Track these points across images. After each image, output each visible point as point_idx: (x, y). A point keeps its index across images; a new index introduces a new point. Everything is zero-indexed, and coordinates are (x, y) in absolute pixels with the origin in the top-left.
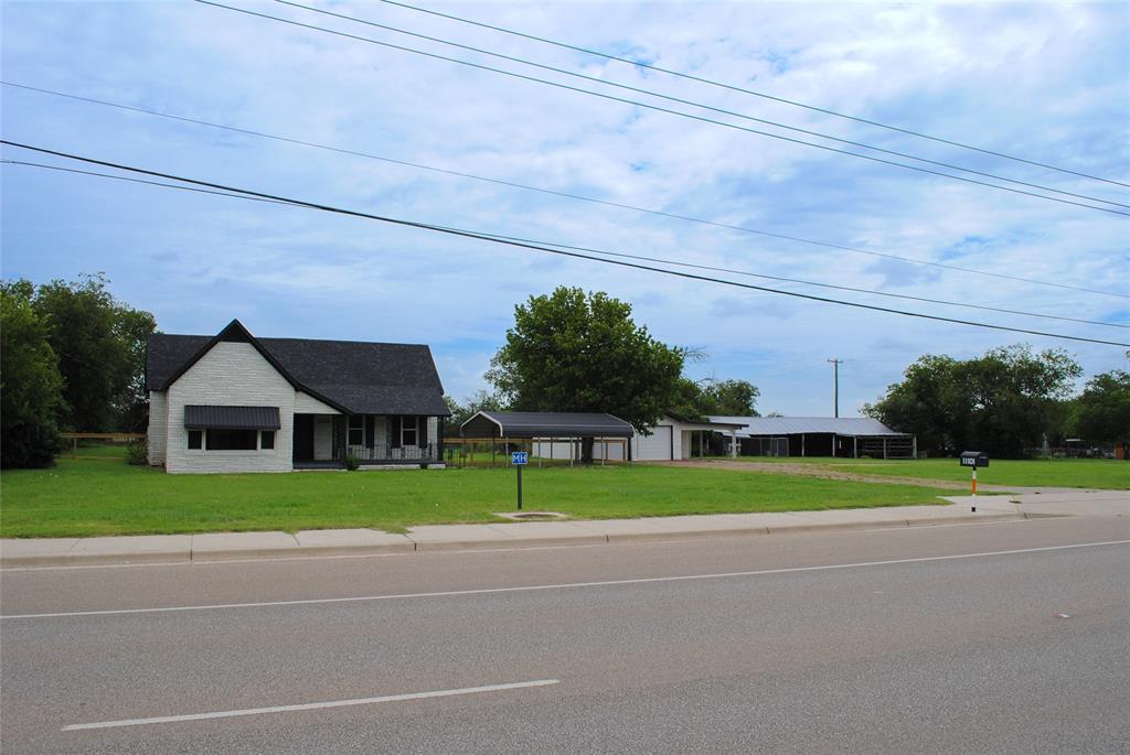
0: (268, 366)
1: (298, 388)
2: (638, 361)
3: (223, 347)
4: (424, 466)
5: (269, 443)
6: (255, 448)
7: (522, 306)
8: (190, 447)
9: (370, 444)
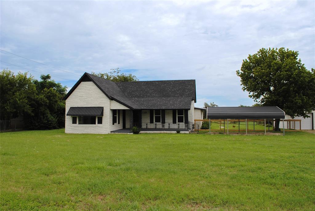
0: (99, 90)
1: (112, 99)
2: (294, 78)
3: (83, 83)
4: (178, 132)
5: (100, 122)
6: (95, 124)
7: (246, 60)
8: (73, 123)
9: (164, 122)
